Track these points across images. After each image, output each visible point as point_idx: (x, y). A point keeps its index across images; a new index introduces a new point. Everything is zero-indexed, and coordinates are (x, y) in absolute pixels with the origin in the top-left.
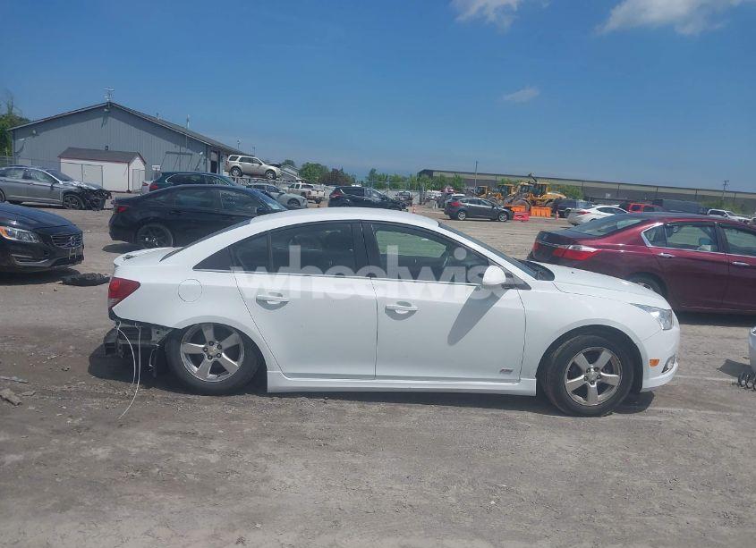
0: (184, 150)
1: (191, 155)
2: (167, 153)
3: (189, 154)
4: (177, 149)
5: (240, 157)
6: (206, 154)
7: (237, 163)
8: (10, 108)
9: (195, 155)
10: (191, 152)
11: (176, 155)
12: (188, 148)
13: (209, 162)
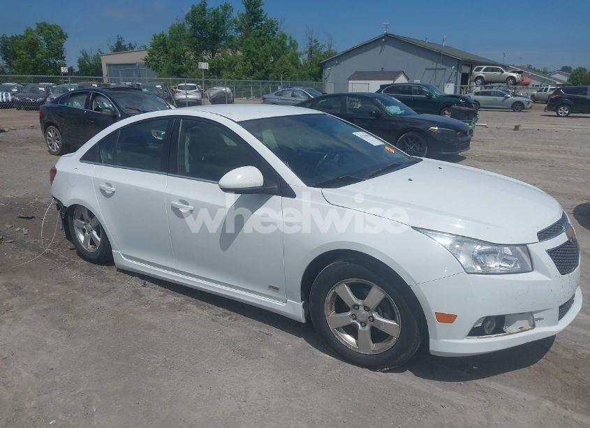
0: (439, 66)
1: (445, 69)
2: (426, 69)
3: (443, 69)
4: (434, 66)
5: (485, 67)
6: (458, 68)
7: (481, 73)
8: (330, 48)
9: (448, 69)
10: (444, 67)
11: (433, 71)
12: (443, 63)
13: (460, 75)
